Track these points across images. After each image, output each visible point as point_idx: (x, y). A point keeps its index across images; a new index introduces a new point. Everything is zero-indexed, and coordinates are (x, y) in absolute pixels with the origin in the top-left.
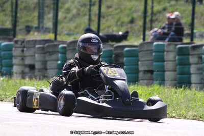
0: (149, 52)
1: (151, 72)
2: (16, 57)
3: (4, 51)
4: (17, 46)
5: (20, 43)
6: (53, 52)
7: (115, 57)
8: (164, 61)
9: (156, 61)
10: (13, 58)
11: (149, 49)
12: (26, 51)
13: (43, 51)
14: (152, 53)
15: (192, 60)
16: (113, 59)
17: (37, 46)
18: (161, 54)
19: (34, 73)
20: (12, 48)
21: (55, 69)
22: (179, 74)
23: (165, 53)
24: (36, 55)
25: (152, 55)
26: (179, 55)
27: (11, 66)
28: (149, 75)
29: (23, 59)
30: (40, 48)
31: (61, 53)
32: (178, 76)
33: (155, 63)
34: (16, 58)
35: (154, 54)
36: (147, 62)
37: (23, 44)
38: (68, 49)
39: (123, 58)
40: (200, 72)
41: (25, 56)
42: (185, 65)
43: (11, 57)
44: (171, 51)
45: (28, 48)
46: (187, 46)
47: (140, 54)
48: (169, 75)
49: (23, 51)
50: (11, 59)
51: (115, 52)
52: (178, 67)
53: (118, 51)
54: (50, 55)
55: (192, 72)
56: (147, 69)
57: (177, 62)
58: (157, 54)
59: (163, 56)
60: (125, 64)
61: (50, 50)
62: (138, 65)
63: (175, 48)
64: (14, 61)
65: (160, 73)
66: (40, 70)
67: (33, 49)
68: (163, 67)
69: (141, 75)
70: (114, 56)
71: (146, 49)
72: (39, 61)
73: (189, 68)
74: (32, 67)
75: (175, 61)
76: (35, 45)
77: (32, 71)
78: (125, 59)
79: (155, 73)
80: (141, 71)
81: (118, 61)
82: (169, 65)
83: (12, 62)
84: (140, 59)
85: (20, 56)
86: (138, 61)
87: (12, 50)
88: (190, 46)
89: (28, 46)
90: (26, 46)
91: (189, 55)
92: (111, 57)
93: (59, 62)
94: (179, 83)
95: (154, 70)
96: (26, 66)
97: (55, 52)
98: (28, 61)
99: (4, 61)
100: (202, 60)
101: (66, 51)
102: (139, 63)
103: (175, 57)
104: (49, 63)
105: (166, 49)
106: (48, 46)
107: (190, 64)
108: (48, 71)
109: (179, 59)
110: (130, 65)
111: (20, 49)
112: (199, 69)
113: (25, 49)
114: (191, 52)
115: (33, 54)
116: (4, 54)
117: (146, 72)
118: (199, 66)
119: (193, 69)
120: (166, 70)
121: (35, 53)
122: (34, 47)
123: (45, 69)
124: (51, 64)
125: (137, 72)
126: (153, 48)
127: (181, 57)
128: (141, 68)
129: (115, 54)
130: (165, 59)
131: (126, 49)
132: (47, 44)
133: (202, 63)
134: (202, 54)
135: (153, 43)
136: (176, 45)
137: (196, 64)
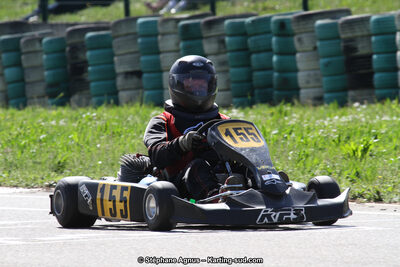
0: (130, 37)
1: (138, 74)
7: (70, 51)
8: (159, 53)
9: (145, 54)
11: (131, 31)
14: (136, 39)
15: (208, 47)
16: (67, 54)
18: (154, 39)
23: (159, 37)
25: (136, 43)
26: (184, 39)
28: (134, 80)
33: (143, 58)
35: (139, 40)
36: (129, 56)
39: (85, 51)
40: (224, 68)
44: (169, 34)
46: (197, 21)
47: (115, 43)
51: (69, 42)
53: (76, 40)
56: (129, 69)
57: (182, 52)
58: (146, 39)
59: (156, 43)
60: (90, 63)
62: (112, 63)
63: (176, 27)
65: (153, 75)
68: (158, 63)
69: (120, 81)
70: (68, 49)
71: (124, 32)
75: (178, 51)
78: (88, 54)
79: (145, 75)
80: (120, 74)
81: (76, 58)
84: (117, 52)
86: (113, 55)
88: (202, 21)
91: (201, 38)
92: (63, 50)
95: (143, 70)
100: (225, 47)
102: (116, 59)
103: (178, 44)
105: (160, 29)
109: (185, 47)
110: (98, 64)
112: (222, 63)
114: (205, 33)
117: (128, 74)
118: (222, 57)
120: (164, 69)
125: (113, 76)
126: (138, 30)
127: (189, 43)
128: (119, 69)
129: (70, 45)
130: (161, 49)
131: (89, 34)
133: (225, 52)
134: (225, 35)
135: (136, 19)
136: (178, 20)
137: (216, 54)
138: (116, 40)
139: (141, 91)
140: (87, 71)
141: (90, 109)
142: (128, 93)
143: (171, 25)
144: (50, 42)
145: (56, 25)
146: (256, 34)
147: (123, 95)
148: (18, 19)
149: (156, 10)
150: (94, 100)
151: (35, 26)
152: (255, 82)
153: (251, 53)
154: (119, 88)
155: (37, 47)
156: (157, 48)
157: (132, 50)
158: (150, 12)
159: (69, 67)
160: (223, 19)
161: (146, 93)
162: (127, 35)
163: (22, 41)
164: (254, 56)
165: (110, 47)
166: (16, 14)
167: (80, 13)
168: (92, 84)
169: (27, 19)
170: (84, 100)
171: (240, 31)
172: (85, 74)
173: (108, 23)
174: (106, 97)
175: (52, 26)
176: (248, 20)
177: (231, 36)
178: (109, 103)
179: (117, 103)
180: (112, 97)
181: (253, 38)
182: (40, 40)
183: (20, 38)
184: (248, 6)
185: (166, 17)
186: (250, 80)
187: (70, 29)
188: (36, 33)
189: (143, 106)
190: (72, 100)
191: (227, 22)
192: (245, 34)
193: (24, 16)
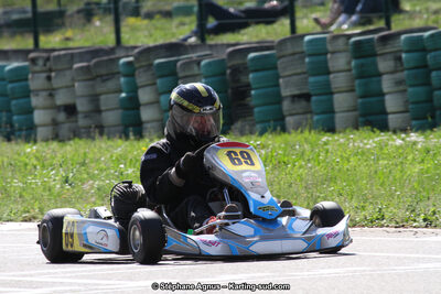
0: (297, 56)
1: (306, 97)
2: (37, 92)
3: (11, 82)
4: (37, 68)
5: (41, 62)
6: (107, 75)
7: (231, 74)
8: (329, 73)
9: (314, 75)
10: (32, 95)
11: (299, 50)
12: (56, 77)
13: (90, 75)
14: (303, 58)
15: (384, 65)
16: (228, 77)
17: (76, 66)
18: (322, 58)
19: (77, 121)
20: (27, 75)
21: (117, 109)
22: (361, 97)
23: (329, 56)
24: (76, 84)
25: (304, 63)
26: (356, 58)
27: (30, 111)
28: (304, 103)
29: (51, 95)
30: (82, 68)
31: (125, 76)
32: (360, 100)
33: (311, 79)
34: (37, 95)
35: (307, 60)
36: (296, 78)
37: (48, 64)
38: (137, 65)
39: (247, 75)
40: (401, 88)
41: (54, 89)
42: (370, 76)
43: (27, 94)
44: (339, 52)
45: (58, 71)
46: (371, 36)
47: (280, 64)
48: (341, 101)
49: (49, 78)
50: (29, 96)
51: (229, 64)
52: (357, 82)
53: (237, 61)
54: (104, 81)
55: (385, 90)
56: (297, 92)
57: (353, 72)
58: (314, 59)
59: (326, 62)
60: (253, 86)
61: (103, 71)
62: (278, 85)
63: (347, 44)
64: (35, 101)
65: (323, 97)
66: (87, 115)
67: (68, 73)
68: (328, 84)
69: (286, 105)
70: (228, 71)
71: (290, 51)
72: (82, 96)
73: (379, 83)
74: (70, 110)
75: (350, 70)
76: (73, 64)
77: (73, 119)
78: (251, 76)
79: (314, 98)
80: (287, 97)
81: (238, 81)
82: (339, 81)
83: (30, 102)
84: (281, 75)
85: (44, 90)
86: (278, 77)
87: (27, 79)
88: (376, 36)
89: (59, 67)
90: (54, 68)
91: (375, 55)
92: (224, 74)
93: (123, 95)
94: (362, 115)
95: (312, 93)
96: (58, 108)
97: (113, 75)
98: (61, 99)
99: (14, 102)
100: (402, 65)
101: (134, 70)
102: (281, 81)
103: (349, 63)
104: (103, 97)
105: (330, 48)
106: (97, 65)
107: (380, 75)
108: (104, 114)
109: (357, 66)
110: (263, 88)
111: (44, 75)
112: (399, 83)
113: (53, 74)
114: (379, 50)
115: (69, 84)
116: (12, 89)
117: (295, 98)
118: (399, 76)
119: (387, 84)
120: (334, 90)
121: (73, 80)
122: (71, 68)
123: (98, 111)
124: (107, 101)
125: (279, 99)
126: (305, 49)
127: (362, 61)
128: (285, 92)
129: (231, 67)
130: (331, 69)
131: (252, 55)
132: (94, 61)
133: (402, 71)
134: (401, 51)
135: (303, 36)
136: (350, 36)
137: (392, 73)
138: (281, 60)
139: (309, 116)
140: (250, 96)
141: (254, 137)
142: (296, 117)
143: (341, 42)
144: (209, 64)
145: (216, 45)
146: (436, 50)
147: (289, 120)
148: (174, 40)
149: (325, 26)
150: (258, 127)
151: (193, 47)
152: (436, 102)
153: (431, 71)
154: (285, 113)
155: (195, 70)
156: (327, 67)
157: (299, 71)
158: (319, 29)
159: (230, 91)
160: (399, 34)
161: (316, 118)
162: (294, 54)
163: (179, 64)
164: (434, 74)
165: (275, 68)
166: (173, 35)
167: (243, 31)
168: (256, 110)
169: (185, 40)
170: (247, 127)
171: (418, 46)
172: (248, 99)
173: (273, 42)
174: (272, 122)
175: (211, 47)
176: (427, 34)
177: (407, 52)
178: (275, 129)
179: (284, 130)
180: (278, 124)
181: (433, 54)
182: (199, 63)
183: (177, 61)
184: (428, 19)
185: (336, 33)
186: (430, 100)
187: (231, 49)
188: (194, 56)
189: (313, 132)
190: (233, 127)
191: (403, 37)
192: (424, 50)
193: (181, 37)
